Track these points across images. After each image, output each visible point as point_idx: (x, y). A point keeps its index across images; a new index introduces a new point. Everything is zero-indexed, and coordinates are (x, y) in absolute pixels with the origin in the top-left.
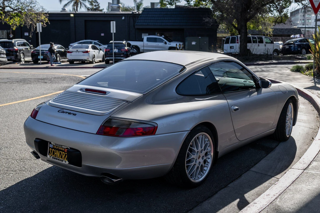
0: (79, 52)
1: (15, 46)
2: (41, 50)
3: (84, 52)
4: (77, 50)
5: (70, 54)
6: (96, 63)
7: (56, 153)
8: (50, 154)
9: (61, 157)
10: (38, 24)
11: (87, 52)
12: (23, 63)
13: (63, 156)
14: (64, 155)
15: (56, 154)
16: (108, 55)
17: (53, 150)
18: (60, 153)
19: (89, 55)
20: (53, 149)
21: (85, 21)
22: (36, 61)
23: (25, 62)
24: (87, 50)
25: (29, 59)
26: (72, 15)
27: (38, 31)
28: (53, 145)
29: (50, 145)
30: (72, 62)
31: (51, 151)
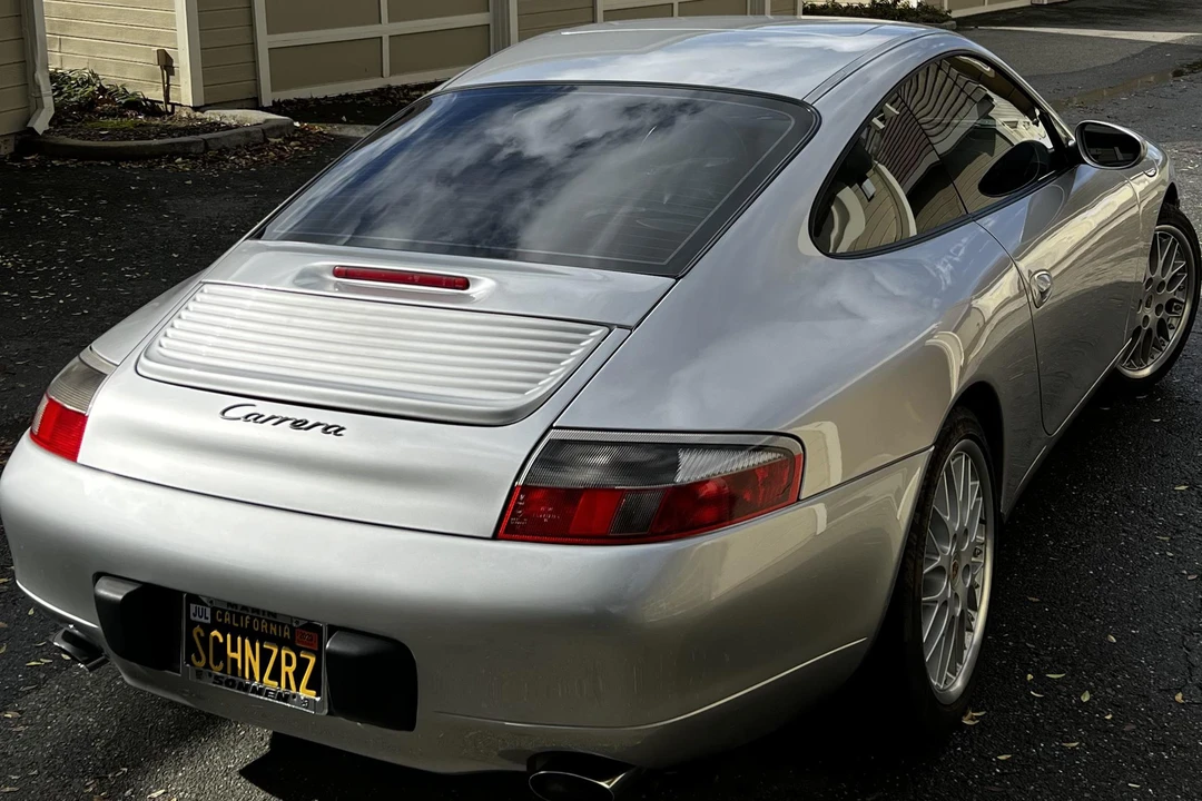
7: (234, 649)
8: (199, 658)
9: (275, 675)
13: (284, 668)
14: (289, 663)
15: (238, 656)
17: (216, 638)
18: (265, 655)
20: (215, 633)
28: (214, 611)
29: (193, 607)
31: (205, 641)
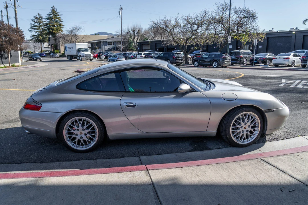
0: (281, 58)
1: (241, 54)
2: (255, 57)
3: (284, 59)
4: (280, 57)
5: (274, 60)
6: (295, 66)
10: (255, 40)
11: (288, 58)
12: (245, 65)
16: (305, 61)
19: (288, 61)
21: (304, 36)
22: (252, 64)
23: (247, 64)
24: (288, 57)
25: (249, 63)
26: (294, 32)
27: (254, 45)
30: (276, 65)
